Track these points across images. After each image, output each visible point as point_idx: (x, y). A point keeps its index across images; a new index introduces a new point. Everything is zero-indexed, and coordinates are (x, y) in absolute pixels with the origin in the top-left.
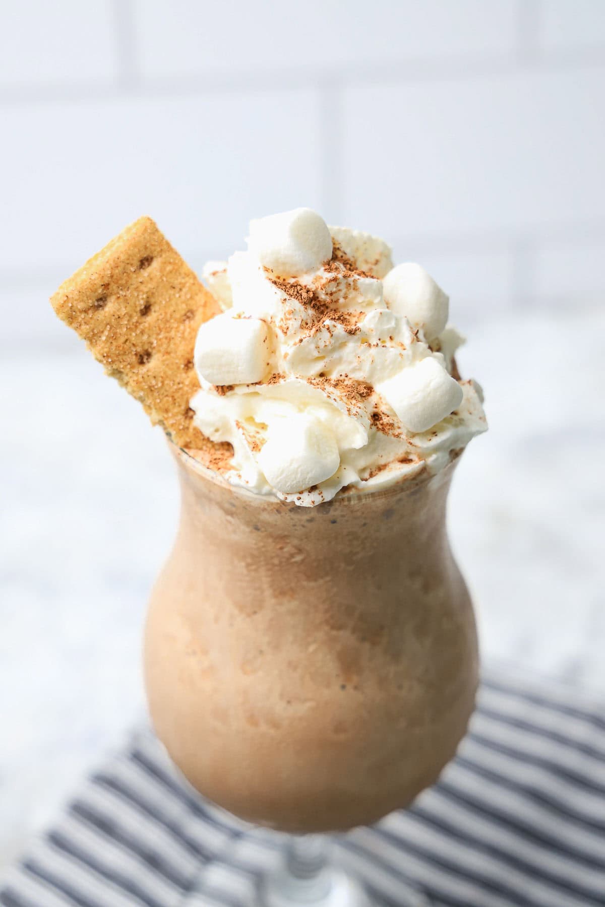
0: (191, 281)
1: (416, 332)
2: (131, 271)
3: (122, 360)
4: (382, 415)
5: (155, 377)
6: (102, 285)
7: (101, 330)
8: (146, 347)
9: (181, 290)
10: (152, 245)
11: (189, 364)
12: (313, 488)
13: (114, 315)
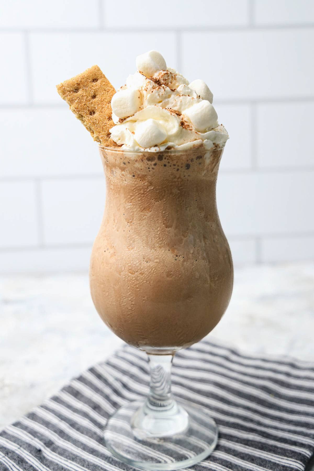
0: (113, 89)
1: (199, 95)
2: (89, 82)
3: (83, 111)
4: (185, 122)
5: (96, 120)
6: (77, 84)
7: (76, 99)
8: (93, 109)
9: (108, 92)
10: (98, 74)
11: (110, 118)
12: (156, 146)
13: (81, 95)
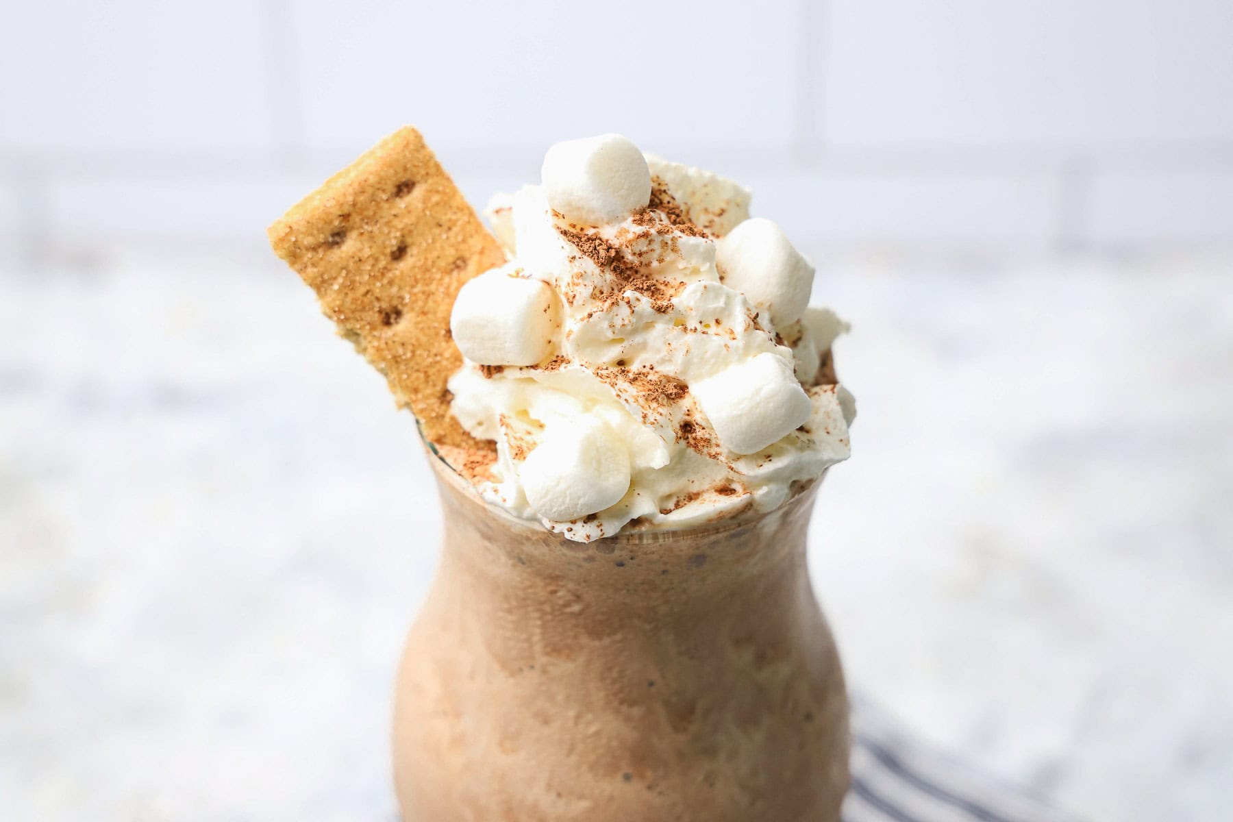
0: (466, 218)
1: (754, 315)
2: (382, 200)
3: (359, 318)
4: (695, 427)
5: (403, 344)
6: (340, 216)
7: (334, 275)
8: (395, 302)
9: (450, 229)
10: (415, 166)
12: (591, 518)
13: (353, 257)
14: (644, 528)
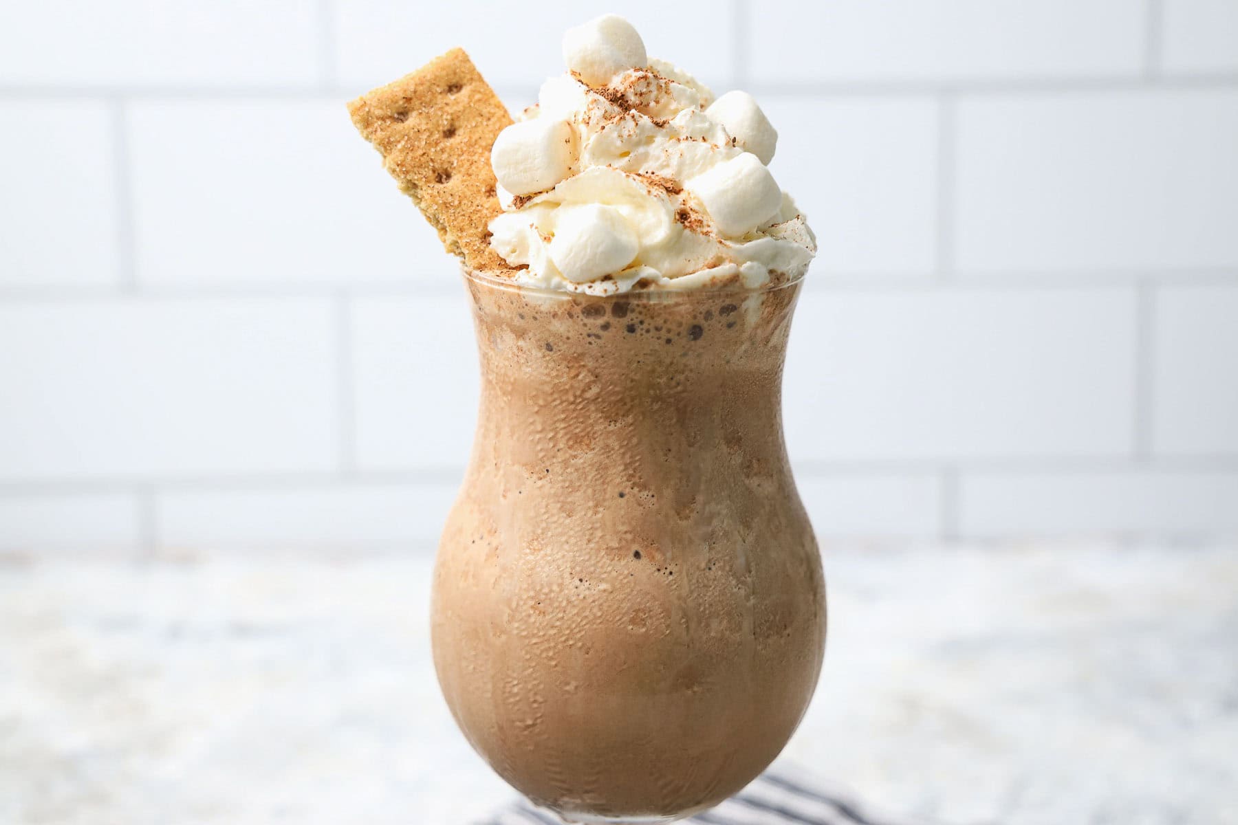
0: (502, 113)
1: (732, 138)
2: (437, 92)
3: (417, 173)
4: (691, 212)
5: (452, 196)
6: (404, 98)
7: (398, 139)
8: (445, 166)
9: (489, 119)
10: (463, 72)
11: (491, 191)
12: (607, 278)
13: (414, 129)
14: (652, 288)
